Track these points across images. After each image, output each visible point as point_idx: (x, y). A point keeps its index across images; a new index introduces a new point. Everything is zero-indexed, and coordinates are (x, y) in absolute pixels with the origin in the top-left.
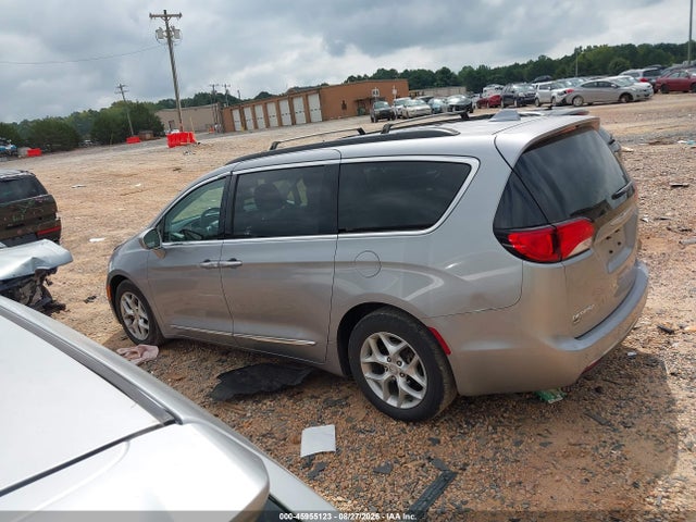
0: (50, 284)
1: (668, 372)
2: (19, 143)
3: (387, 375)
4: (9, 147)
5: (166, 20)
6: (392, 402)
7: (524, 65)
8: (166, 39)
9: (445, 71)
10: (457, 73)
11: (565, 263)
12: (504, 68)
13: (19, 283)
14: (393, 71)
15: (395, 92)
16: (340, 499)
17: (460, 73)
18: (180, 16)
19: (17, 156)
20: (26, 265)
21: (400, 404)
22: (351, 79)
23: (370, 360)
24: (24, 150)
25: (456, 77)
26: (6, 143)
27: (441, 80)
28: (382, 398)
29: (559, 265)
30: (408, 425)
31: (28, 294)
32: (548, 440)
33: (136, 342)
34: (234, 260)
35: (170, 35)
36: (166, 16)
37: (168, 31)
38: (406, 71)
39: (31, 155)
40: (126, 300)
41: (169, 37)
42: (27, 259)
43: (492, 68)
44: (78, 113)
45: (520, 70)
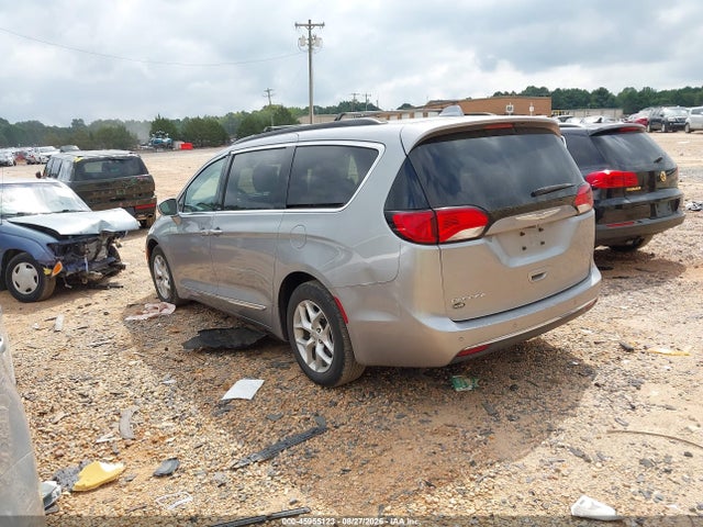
0: (119, 246)
1: (593, 383)
2: (175, 137)
3: (311, 341)
4: (166, 140)
5: (310, 29)
6: (313, 366)
7: (697, 90)
8: (308, 47)
9: (602, 93)
10: (616, 95)
11: (442, 247)
12: (673, 91)
13: (85, 240)
14: (543, 89)
15: (531, 109)
16: (222, 431)
17: (620, 94)
18: (323, 25)
19: (171, 148)
20: (94, 226)
21: (318, 368)
22: (497, 94)
23: (299, 326)
24: (179, 144)
25: (614, 98)
26: (164, 136)
27: (597, 101)
28: (306, 361)
29: (435, 248)
30: (323, 388)
31: (93, 250)
32: (430, 419)
33: (163, 300)
34: (218, 229)
35: (311, 42)
36: (310, 26)
37: (310, 39)
38: (558, 90)
39: (184, 148)
40: (158, 262)
41: (310, 45)
42: (96, 221)
43: (659, 91)
44: (232, 114)
45: (691, 94)
